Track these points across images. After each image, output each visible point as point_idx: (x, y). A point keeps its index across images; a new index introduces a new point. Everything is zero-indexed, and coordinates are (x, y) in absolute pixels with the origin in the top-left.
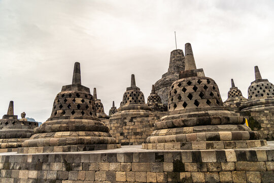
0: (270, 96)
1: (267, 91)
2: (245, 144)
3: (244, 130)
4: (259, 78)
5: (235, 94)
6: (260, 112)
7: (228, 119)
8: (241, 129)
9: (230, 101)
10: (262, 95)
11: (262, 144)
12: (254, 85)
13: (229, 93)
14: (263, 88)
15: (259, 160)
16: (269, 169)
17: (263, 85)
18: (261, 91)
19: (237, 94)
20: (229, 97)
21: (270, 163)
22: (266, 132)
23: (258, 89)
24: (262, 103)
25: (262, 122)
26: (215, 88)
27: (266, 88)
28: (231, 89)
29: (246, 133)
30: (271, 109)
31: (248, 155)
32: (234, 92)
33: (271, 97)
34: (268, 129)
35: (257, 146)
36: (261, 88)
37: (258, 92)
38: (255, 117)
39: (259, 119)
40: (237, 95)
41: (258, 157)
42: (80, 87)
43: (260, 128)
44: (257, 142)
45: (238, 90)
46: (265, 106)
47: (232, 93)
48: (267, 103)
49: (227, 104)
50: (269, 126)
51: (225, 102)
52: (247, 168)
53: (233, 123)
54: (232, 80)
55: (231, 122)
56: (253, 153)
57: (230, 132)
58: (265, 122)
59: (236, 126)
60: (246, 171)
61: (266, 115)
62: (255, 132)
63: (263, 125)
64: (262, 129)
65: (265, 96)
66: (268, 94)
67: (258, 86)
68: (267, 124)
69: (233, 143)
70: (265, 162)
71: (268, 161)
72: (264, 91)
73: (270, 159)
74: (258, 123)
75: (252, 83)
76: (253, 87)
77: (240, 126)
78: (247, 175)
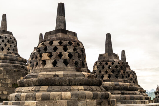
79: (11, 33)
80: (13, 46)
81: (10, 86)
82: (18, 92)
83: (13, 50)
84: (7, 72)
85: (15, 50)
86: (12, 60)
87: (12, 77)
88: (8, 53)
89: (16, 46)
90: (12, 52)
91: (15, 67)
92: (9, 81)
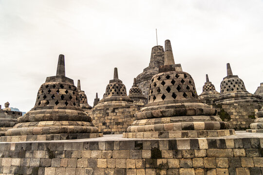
0: (239, 90)
1: (237, 86)
2: (215, 133)
3: (216, 120)
4: (230, 75)
5: (209, 88)
6: (230, 104)
7: (202, 110)
8: (213, 119)
9: (204, 94)
10: (233, 90)
11: (231, 133)
12: (226, 80)
13: (204, 87)
14: (234, 83)
15: (227, 147)
16: (235, 156)
17: (233, 80)
18: (232, 86)
19: (211, 88)
20: (203, 91)
21: (236, 150)
22: (235, 123)
23: (229, 84)
24: (232, 97)
25: (232, 113)
26: (191, 82)
27: (236, 83)
28: (205, 83)
29: (217, 123)
30: (240, 102)
31: (218, 142)
32: (208, 87)
33: (240, 91)
34: (236, 120)
35: (227, 135)
36: (232, 83)
37: (229, 87)
38: (226, 109)
39: (229, 111)
40: (211, 89)
41: (227, 145)
42: (65, 79)
43: (229, 119)
44: (227, 132)
45: (211, 85)
46: (235, 100)
47: (207, 87)
48: (236, 97)
49: (202, 97)
50: (237, 117)
51: (200, 96)
52: (217, 155)
53: (207, 115)
54: (207, 75)
55: (204, 113)
56: (223, 142)
57: (203, 122)
58: (234, 114)
59: (209, 117)
60: (216, 157)
61: (235, 107)
62: (225, 122)
63: (232, 117)
64: (231, 120)
65: (235, 90)
66: (238, 89)
67: (229, 81)
68: (236, 116)
69: (206, 133)
70: (232, 149)
71: (235, 148)
72: (234, 86)
73: (237, 146)
74: (228, 114)
75: (224, 79)
76: (225, 82)
77: (212, 117)
78: (217, 161)
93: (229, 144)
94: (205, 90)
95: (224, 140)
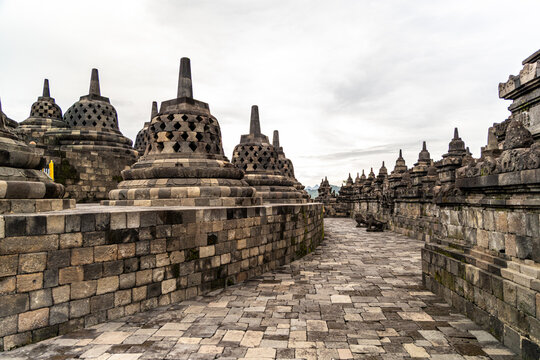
0: (106, 127)
1: (104, 118)
2: (30, 206)
3: (38, 180)
4: (95, 93)
5: (46, 111)
6: (84, 152)
7: (7, 155)
8: (31, 177)
9: (33, 123)
10: (95, 124)
11: (66, 205)
12: (85, 102)
13: (34, 107)
14: (99, 111)
15: (49, 232)
16: (63, 246)
17: (99, 106)
18: (94, 117)
19: (51, 112)
20: (32, 114)
21: (67, 236)
22: (86, 188)
23: (90, 111)
24: (91, 138)
25: (84, 170)
27: (103, 112)
28: (39, 98)
29: (39, 186)
30: (104, 150)
31: (31, 223)
32: (46, 108)
33: (108, 130)
34: (90, 183)
35: (56, 210)
36: (95, 111)
37: (89, 117)
38: (73, 160)
39: (79, 165)
40: (50, 115)
41: (48, 227)
43: (77, 180)
44: (57, 203)
45: (54, 105)
46: (96, 144)
47: (42, 107)
48: (98, 140)
49: (26, 128)
50: (92, 178)
51: (21, 124)
52: (24, 248)
53: (17, 166)
54: (47, 81)
55: (12, 161)
56: (41, 222)
57: (4, 182)
58: (88, 171)
59: (23, 171)
60: (19, 253)
61: (92, 159)
62: (57, 185)
63: (83, 177)
64: (80, 183)
65: (99, 126)
66: (104, 125)
67: (90, 105)
68: (90, 175)
69: (6, 204)
70: (59, 234)
71: (65, 233)
72: (99, 118)
73: (69, 229)
74: (76, 171)
75: (82, 98)
76: (81, 105)
77: (29, 173)
78: (21, 260)
79: (107, 100)
80: (111, 119)
81: (110, 179)
82: (123, 187)
83: (112, 126)
84: (103, 159)
85: (115, 125)
86: (110, 141)
87: (111, 166)
88: (103, 130)
89: (116, 120)
90: (110, 128)
91: (115, 151)
92: (107, 172)
93: (55, 226)
94: (37, 115)
95: (44, 218)
